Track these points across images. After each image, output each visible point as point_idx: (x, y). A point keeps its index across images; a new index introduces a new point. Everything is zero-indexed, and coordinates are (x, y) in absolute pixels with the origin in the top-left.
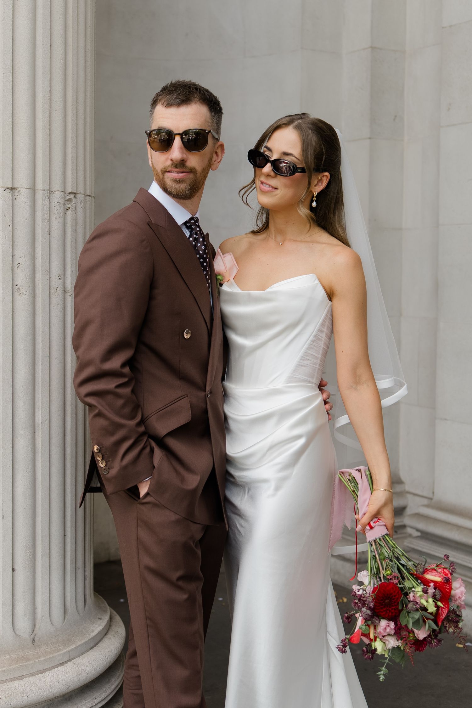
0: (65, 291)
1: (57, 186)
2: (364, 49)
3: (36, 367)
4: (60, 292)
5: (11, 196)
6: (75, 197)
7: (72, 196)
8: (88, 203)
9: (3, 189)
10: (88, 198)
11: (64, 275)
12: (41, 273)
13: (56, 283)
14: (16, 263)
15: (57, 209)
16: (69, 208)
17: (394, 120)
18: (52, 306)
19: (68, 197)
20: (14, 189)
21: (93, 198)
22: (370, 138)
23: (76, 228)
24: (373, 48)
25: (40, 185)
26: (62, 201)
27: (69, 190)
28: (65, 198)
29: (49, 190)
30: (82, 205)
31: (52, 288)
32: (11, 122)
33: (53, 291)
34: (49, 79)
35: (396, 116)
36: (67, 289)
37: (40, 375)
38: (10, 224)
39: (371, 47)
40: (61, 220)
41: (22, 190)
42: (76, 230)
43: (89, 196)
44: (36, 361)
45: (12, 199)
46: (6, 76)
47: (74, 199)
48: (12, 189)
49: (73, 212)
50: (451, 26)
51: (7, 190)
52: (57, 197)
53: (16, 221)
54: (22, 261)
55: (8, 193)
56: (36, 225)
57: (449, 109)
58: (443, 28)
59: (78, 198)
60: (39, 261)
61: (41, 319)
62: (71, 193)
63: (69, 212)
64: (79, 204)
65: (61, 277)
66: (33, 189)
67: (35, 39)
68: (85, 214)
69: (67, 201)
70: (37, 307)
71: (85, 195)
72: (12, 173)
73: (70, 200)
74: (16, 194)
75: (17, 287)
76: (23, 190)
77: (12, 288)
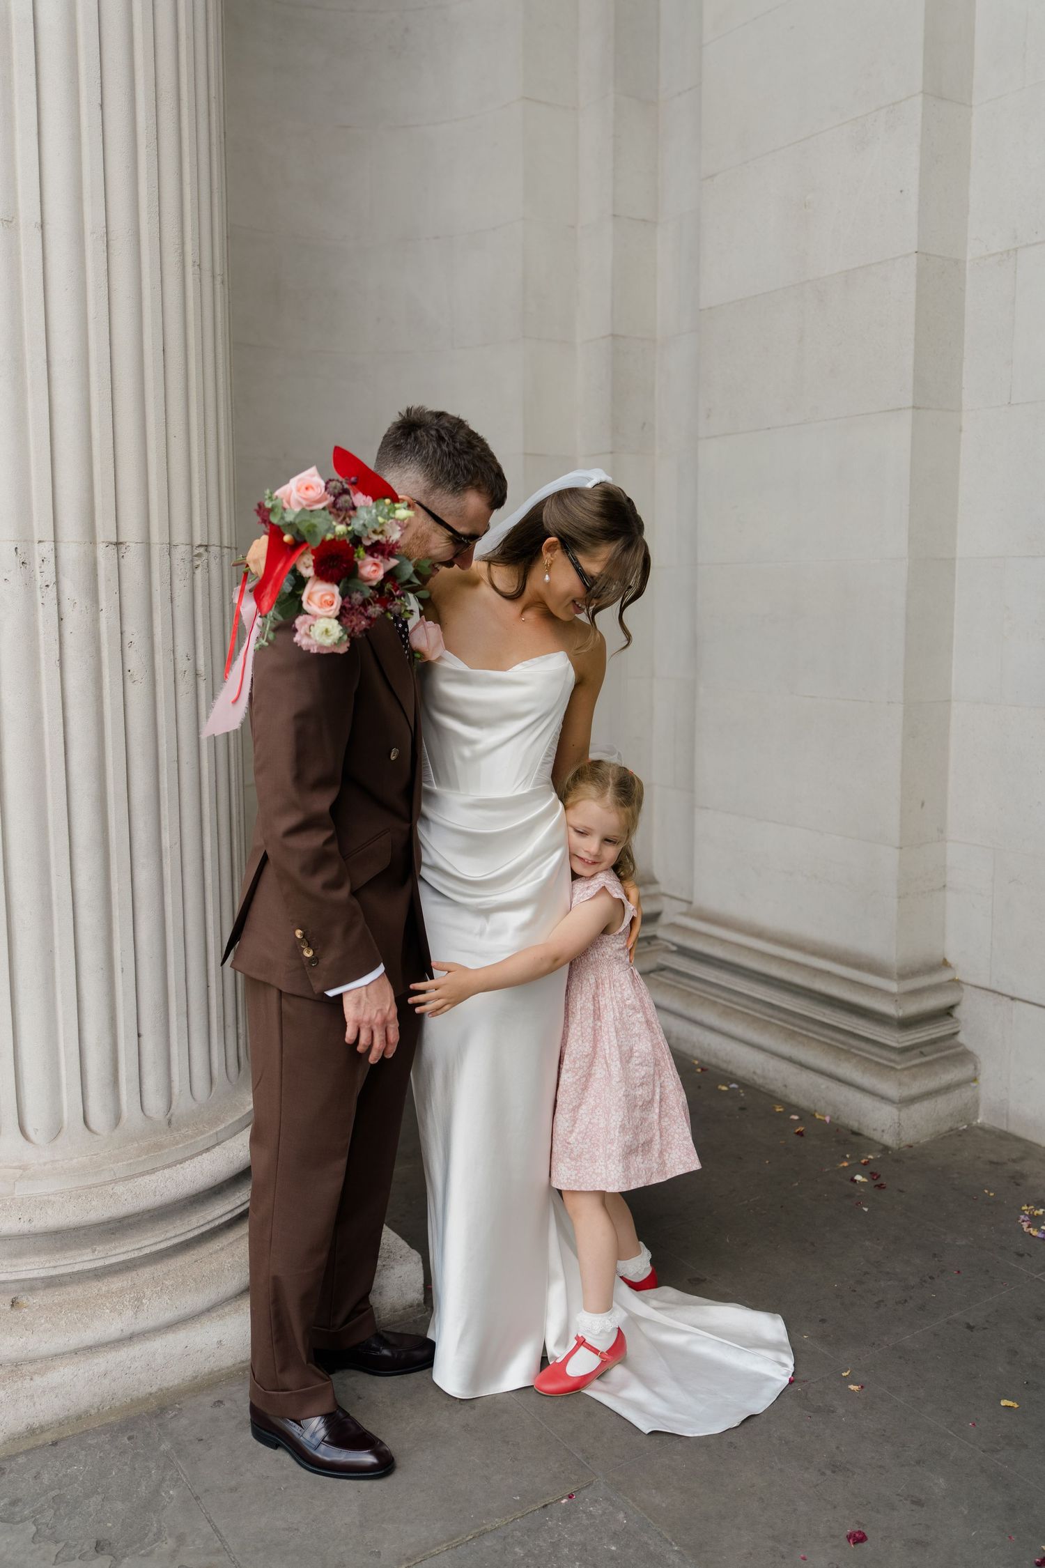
0: (197, 675)
1: (180, 537)
2: (604, 337)
3: (161, 776)
4: (189, 677)
5: (116, 554)
6: (206, 550)
7: (202, 550)
8: (226, 557)
9: (105, 545)
10: (226, 550)
11: (195, 653)
12: (161, 654)
13: (183, 664)
14: (126, 641)
15: (181, 569)
16: (198, 565)
17: (643, 428)
18: (179, 695)
19: (196, 552)
20: (121, 543)
21: (234, 551)
22: (612, 453)
23: (209, 592)
24: (614, 336)
25: (155, 538)
26: (188, 557)
27: (198, 541)
28: (192, 552)
29: (169, 544)
30: (218, 559)
31: (178, 671)
32: (112, 456)
33: (179, 676)
34: (163, 395)
35: (644, 424)
36: (200, 672)
37: (166, 786)
38: (117, 590)
39: (612, 335)
40: (188, 583)
41: (131, 544)
42: (209, 595)
43: (228, 547)
44: (160, 768)
45: (118, 558)
46: (103, 393)
47: (205, 554)
48: (118, 544)
49: (205, 570)
50: (710, 308)
51: (110, 545)
52: (181, 552)
53: (125, 586)
54: (135, 639)
55: (112, 548)
56: (153, 590)
57: (708, 416)
58: (701, 310)
59: (212, 552)
60: (158, 638)
61: (163, 712)
62: (200, 546)
63: (198, 572)
64: (212, 559)
65: (191, 657)
66: (147, 543)
67: (142, 342)
68: (222, 572)
69: (196, 556)
70: (158, 698)
71: (221, 547)
72: (116, 523)
73: (199, 555)
74: (123, 550)
75: (130, 673)
76: (133, 545)
77: (123, 674)
